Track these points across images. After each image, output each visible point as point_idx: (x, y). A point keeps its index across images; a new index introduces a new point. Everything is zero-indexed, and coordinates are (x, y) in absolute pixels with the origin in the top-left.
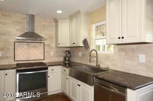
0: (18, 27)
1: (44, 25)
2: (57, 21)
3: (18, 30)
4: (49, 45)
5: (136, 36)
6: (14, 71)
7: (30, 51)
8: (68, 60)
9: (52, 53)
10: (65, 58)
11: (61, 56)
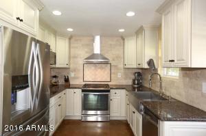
0: (86, 50)
1: (111, 45)
2: (124, 39)
3: (87, 52)
4: (116, 66)
5: (183, 60)
6: (80, 90)
7: (97, 73)
8: (138, 84)
9: (119, 75)
10: (134, 81)
11: (130, 78)
